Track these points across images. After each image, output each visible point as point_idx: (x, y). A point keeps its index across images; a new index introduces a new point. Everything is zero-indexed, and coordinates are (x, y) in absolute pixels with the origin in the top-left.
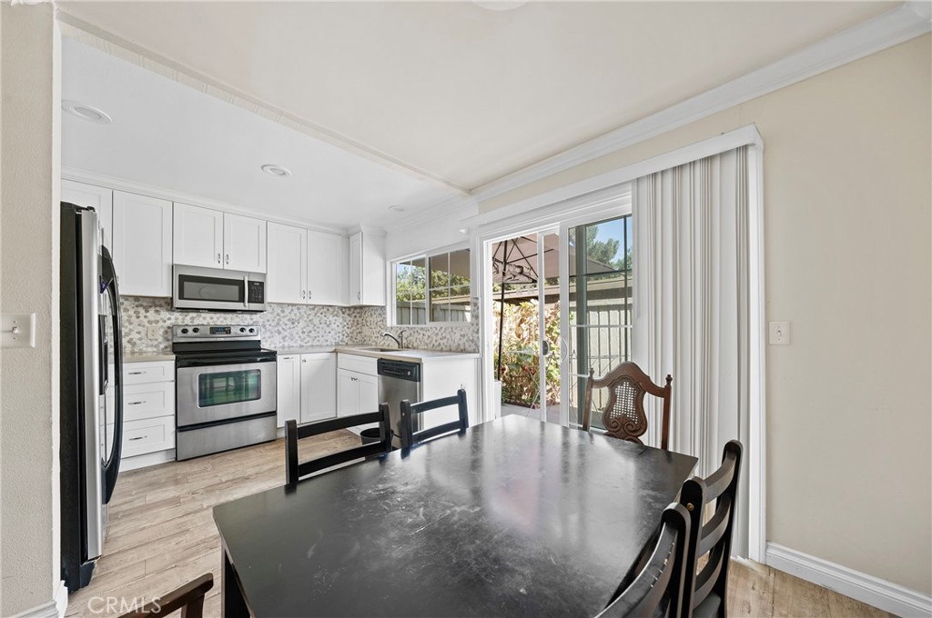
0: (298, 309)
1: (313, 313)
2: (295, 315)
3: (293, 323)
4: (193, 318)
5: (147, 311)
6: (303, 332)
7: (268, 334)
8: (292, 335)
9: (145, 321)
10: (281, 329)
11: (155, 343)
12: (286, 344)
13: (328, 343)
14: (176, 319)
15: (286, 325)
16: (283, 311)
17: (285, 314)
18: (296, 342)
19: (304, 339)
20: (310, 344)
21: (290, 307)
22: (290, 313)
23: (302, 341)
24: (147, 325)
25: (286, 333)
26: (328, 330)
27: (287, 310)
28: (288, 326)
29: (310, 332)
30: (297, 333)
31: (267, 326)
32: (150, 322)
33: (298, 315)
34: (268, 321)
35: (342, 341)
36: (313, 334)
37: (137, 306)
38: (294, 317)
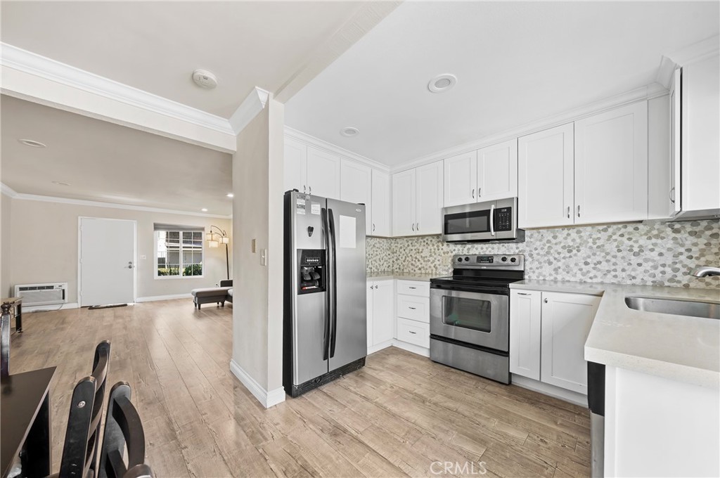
0: (579, 232)
1: (604, 236)
2: (573, 240)
3: (570, 251)
4: (469, 249)
5: (443, 245)
6: (586, 263)
7: (536, 264)
8: (568, 266)
9: (442, 252)
10: (552, 259)
11: (447, 268)
12: (559, 278)
13: (638, 281)
14: (459, 250)
15: (559, 253)
16: (555, 237)
17: (558, 240)
18: (575, 275)
19: (588, 272)
20: (599, 280)
21: (566, 231)
22: (565, 238)
23: (584, 275)
24: (443, 255)
25: (560, 264)
26: (635, 260)
27: (561, 235)
28: (562, 255)
29: (599, 263)
30: (576, 264)
31: (535, 256)
32: (444, 253)
33: (578, 241)
34: (536, 249)
35: (671, 280)
36: (604, 266)
37: (438, 242)
38: (571, 244)
